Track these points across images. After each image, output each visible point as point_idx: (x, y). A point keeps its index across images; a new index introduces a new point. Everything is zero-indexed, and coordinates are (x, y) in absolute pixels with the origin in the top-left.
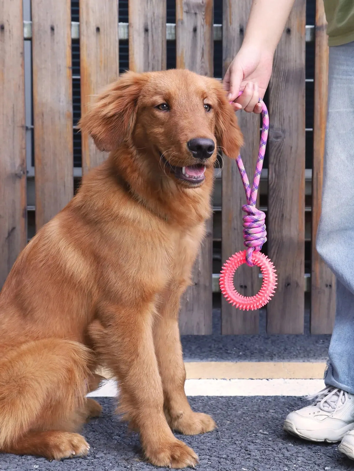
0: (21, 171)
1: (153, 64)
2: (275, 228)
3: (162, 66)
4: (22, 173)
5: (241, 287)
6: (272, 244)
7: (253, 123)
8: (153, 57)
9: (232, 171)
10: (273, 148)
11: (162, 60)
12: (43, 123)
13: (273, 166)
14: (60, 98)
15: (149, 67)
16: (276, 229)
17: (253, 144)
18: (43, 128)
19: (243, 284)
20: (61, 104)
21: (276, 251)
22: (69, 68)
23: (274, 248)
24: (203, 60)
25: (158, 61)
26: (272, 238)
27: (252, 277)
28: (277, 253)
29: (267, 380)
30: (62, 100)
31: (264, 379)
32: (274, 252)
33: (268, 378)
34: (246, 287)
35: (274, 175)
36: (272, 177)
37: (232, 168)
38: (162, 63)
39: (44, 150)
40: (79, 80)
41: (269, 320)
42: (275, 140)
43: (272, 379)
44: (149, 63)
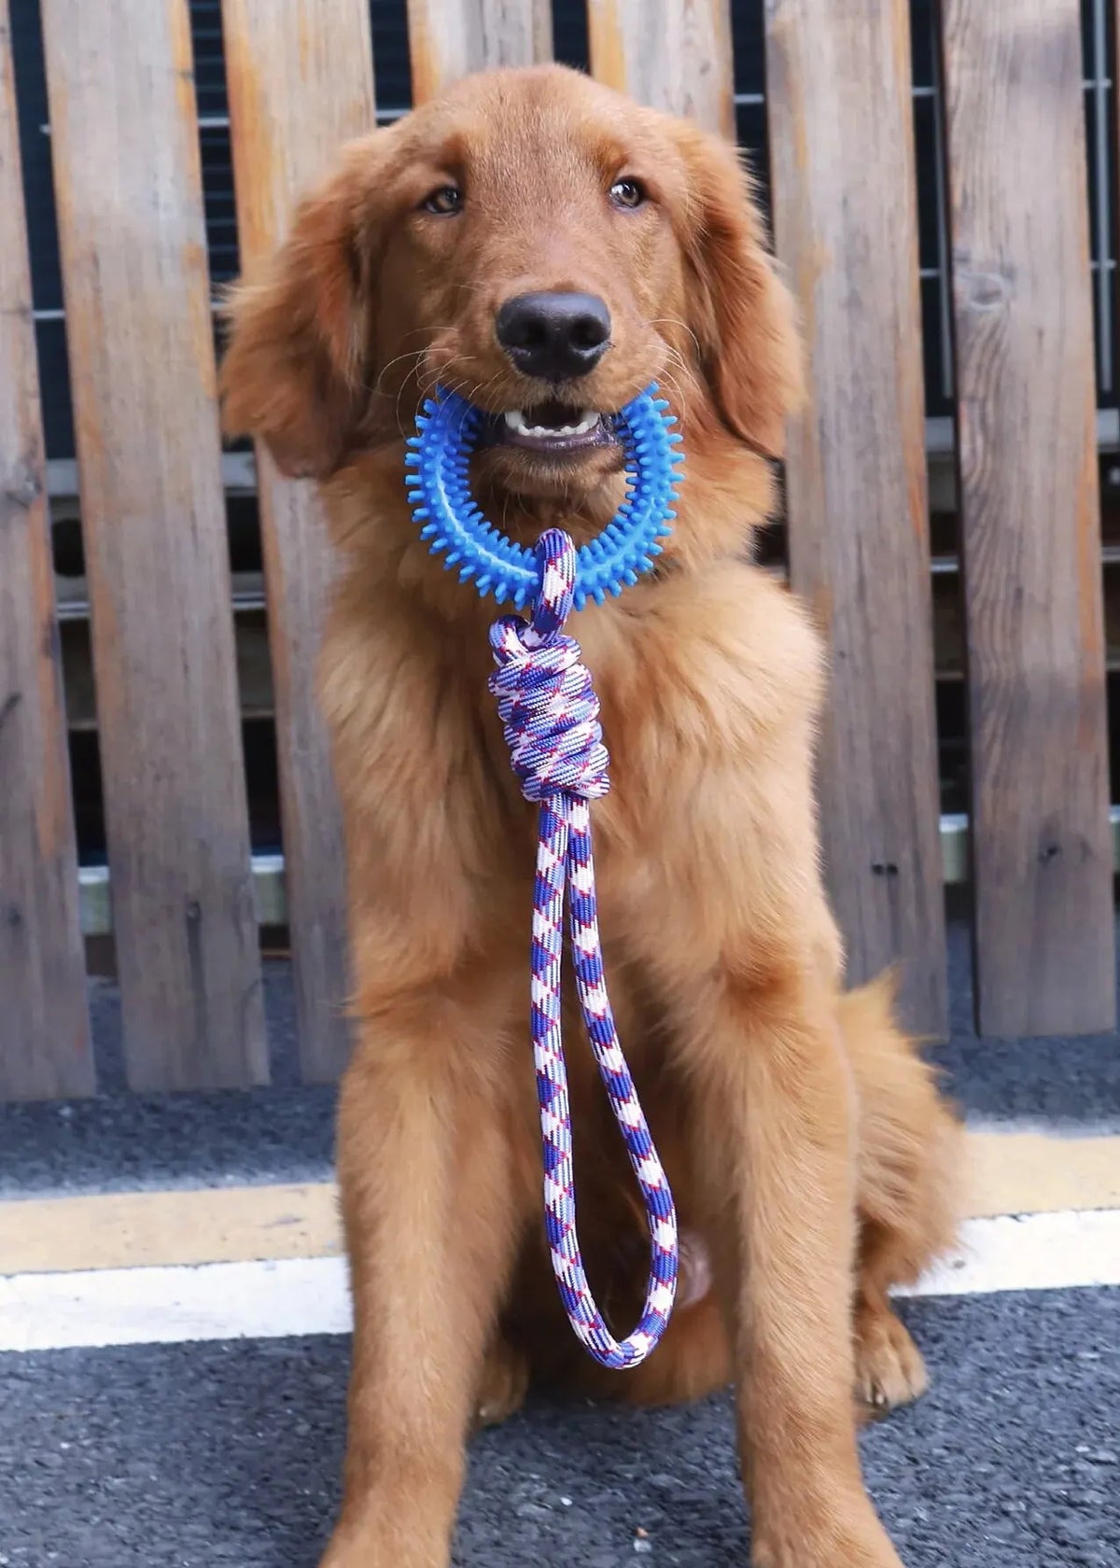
0: (28, 479)
1: (501, 42)
2: (992, 644)
3: (535, 48)
4: (31, 486)
5: (877, 869)
6: (985, 704)
7: (893, 246)
8: (500, 14)
9: (823, 434)
10: (970, 340)
11: (536, 26)
12: (97, 290)
13: (977, 412)
14: (156, 195)
15: (486, 52)
16: (998, 647)
17: (896, 327)
18: (98, 313)
19: (881, 861)
20: (162, 216)
21: (1000, 731)
22: (184, 75)
23: (992, 716)
24: (690, 15)
25: (521, 28)
26: (985, 678)
27: (914, 832)
28: (1005, 736)
29: (1015, 1217)
30: (162, 199)
31: (1002, 1215)
32: (994, 735)
33: (1015, 1212)
34: (893, 870)
35: (980, 441)
36: (973, 451)
37: (822, 422)
38: (535, 37)
39: (106, 397)
40: (224, 133)
41: (984, 990)
42: (977, 306)
43: (1029, 1214)
44: (485, 39)
